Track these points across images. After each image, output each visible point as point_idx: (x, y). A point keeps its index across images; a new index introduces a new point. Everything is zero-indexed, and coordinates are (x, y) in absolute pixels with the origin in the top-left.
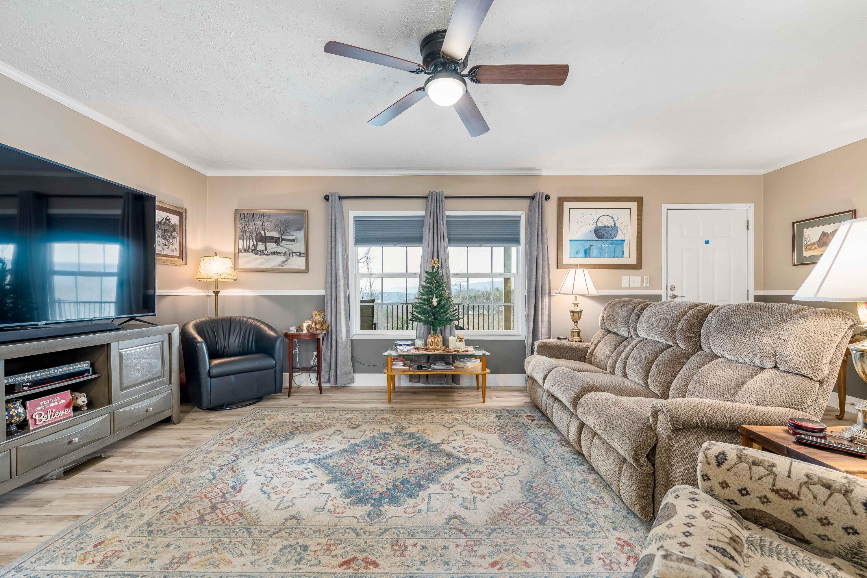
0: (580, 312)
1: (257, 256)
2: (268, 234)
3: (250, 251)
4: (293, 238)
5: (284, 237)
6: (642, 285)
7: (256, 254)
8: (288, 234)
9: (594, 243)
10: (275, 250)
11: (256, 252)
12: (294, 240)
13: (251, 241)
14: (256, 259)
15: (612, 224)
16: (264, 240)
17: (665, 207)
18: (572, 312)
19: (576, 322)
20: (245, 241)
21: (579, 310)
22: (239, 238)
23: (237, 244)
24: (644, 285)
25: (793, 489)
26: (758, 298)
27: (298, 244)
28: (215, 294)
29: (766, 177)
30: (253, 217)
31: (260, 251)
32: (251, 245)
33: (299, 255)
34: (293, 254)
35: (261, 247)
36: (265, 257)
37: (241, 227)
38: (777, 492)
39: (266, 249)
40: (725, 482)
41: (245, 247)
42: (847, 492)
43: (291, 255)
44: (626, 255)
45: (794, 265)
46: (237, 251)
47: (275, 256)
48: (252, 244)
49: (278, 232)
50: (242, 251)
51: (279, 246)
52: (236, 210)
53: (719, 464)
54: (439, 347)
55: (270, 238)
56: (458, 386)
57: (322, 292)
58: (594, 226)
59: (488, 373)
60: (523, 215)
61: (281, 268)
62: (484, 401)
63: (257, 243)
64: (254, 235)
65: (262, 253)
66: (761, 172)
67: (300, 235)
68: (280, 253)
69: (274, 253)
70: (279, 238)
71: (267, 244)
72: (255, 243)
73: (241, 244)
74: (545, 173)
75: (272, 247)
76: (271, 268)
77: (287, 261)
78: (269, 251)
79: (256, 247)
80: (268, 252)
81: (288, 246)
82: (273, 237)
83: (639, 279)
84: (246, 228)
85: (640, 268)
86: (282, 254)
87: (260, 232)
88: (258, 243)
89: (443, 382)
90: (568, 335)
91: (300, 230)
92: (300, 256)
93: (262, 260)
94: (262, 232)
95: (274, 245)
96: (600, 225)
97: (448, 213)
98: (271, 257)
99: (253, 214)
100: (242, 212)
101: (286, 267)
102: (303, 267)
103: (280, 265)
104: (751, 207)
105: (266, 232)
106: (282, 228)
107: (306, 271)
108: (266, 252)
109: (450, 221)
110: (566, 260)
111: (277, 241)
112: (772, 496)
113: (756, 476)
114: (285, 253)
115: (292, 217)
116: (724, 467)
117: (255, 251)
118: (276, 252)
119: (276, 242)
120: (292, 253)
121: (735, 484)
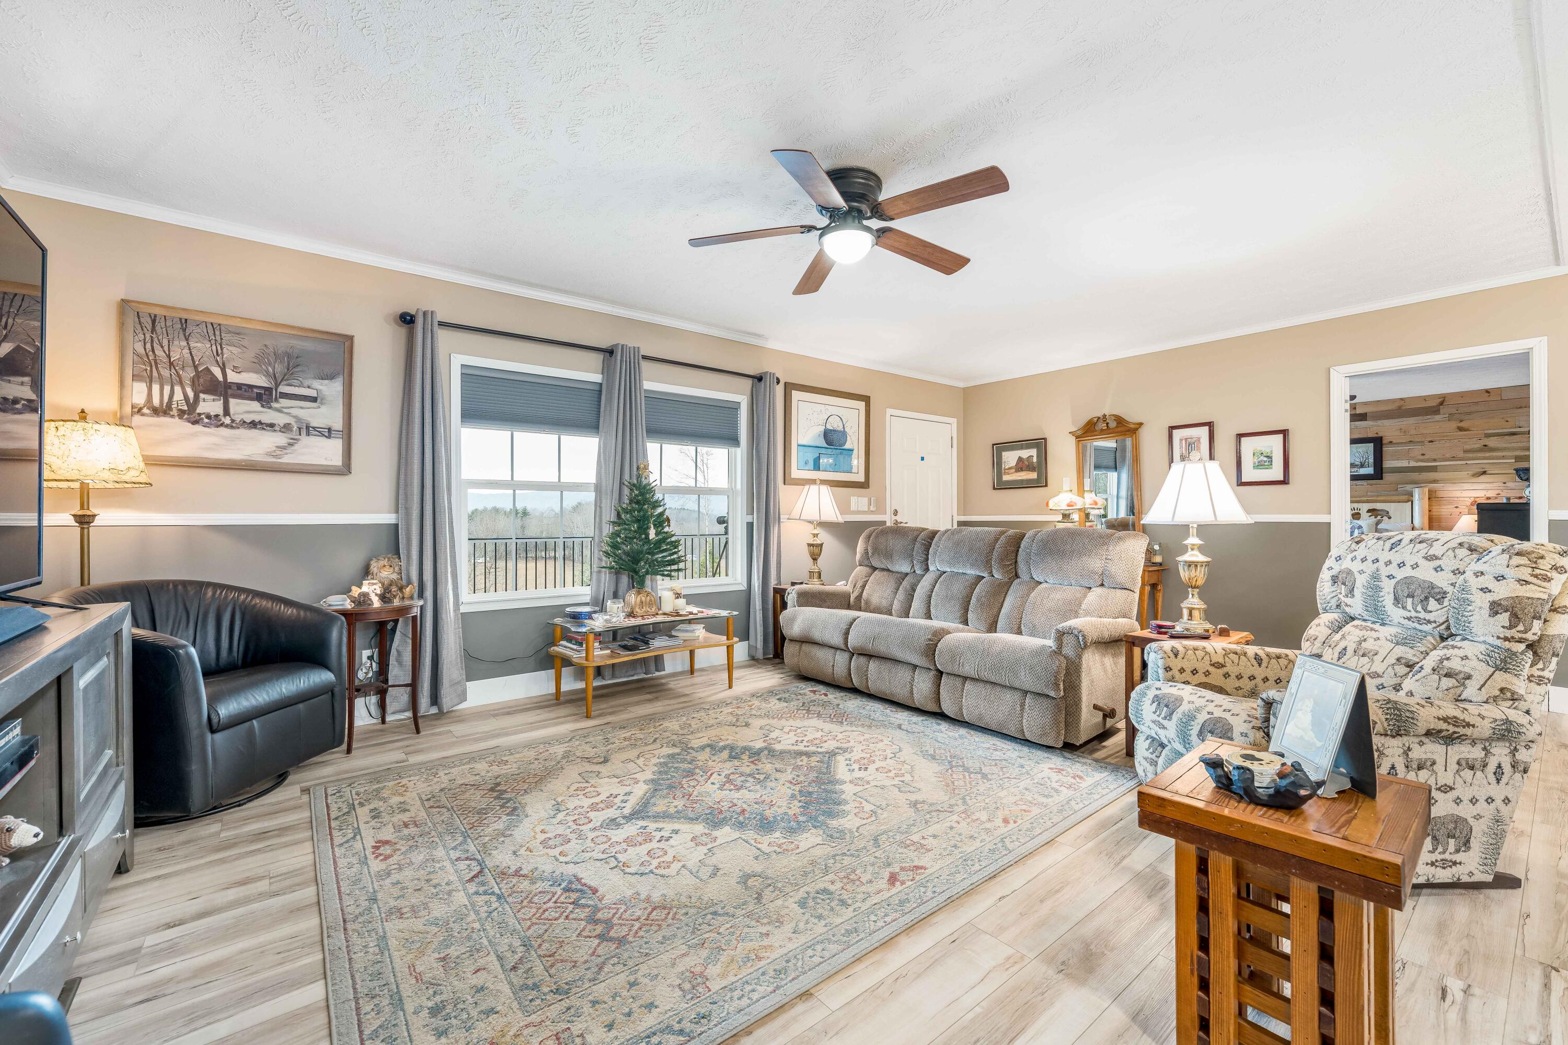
0: (821, 545)
1: (198, 428)
2: (233, 377)
3: (175, 412)
4: (313, 393)
5: (284, 389)
6: (869, 508)
7: (195, 422)
8: (295, 382)
9: (823, 451)
10: (257, 418)
11: (194, 417)
12: (314, 400)
13: (178, 389)
14: (194, 435)
15: (841, 428)
16: (225, 390)
17: (890, 411)
18: (810, 545)
19: (815, 559)
20: (156, 388)
21: (819, 542)
22: (136, 377)
23: (127, 392)
24: (872, 508)
25: (1221, 660)
26: (960, 524)
27: (323, 409)
28: (81, 523)
29: (965, 390)
30: (184, 330)
31: (209, 417)
32: (176, 398)
33: (329, 433)
34: (309, 429)
35: (210, 405)
36: (223, 431)
37: (141, 350)
38: (1213, 665)
39: (227, 412)
40: (1182, 668)
41: (156, 402)
42: (1245, 654)
43: (304, 432)
44: (855, 470)
45: (994, 489)
46: (128, 409)
47: (254, 432)
48: (178, 395)
49: (267, 374)
50: (145, 411)
51: (270, 408)
52: (124, 305)
53: (1176, 655)
54: (653, 609)
55: (239, 386)
56: (663, 673)
57: (389, 518)
58: (822, 429)
59: (736, 643)
60: (743, 401)
61: (274, 460)
62: (730, 687)
63: (196, 398)
64: (188, 374)
65: (214, 421)
66: (962, 385)
67: (333, 389)
68: (272, 426)
69: (254, 425)
70: (268, 390)
71: (233, 402)
72: (191, 394)
73: (138, 393)
74: (772, 345)
75: (241, 408)
76: (245, 461)
77: (291, 445)
78: (238, 418)
79: (192, 405)
80: (233, 421)
81: (294, 412)
82: (251, 387)
83: (865, 500)
84: (159, 352)
85: (868, 487)
86: (277, 428)
87: (207, 369)
88: (202, 396)
89: (639, 670)
90: (805, 576)
91: (331, 377)
92: (329, 437)
93: (214, 440)
94: (217, 372)
95: (255, 405)
96: (829, 427)
97: (648, 385)
98: (242, 432)
99: (184, 323)
100: (144, 310)
101: (288, 459)
102: (336, 460)
103: (269, 454)
104: (954, 421)
105: (229, 371)
106: (279, 368)
107: (346, 469)
108: (227, 421)
109: (655, 399)
110: (795, 473)
111: (264, 396)
112: (1212, 669)
113: (1200, 658)
114: (287, 428)
115: (308, 346)
116: (1180, 656)
117: (190, 414)
118: (260, 422)
119: (259, 398)
120: (308, 427)
121: (1188, 667)
